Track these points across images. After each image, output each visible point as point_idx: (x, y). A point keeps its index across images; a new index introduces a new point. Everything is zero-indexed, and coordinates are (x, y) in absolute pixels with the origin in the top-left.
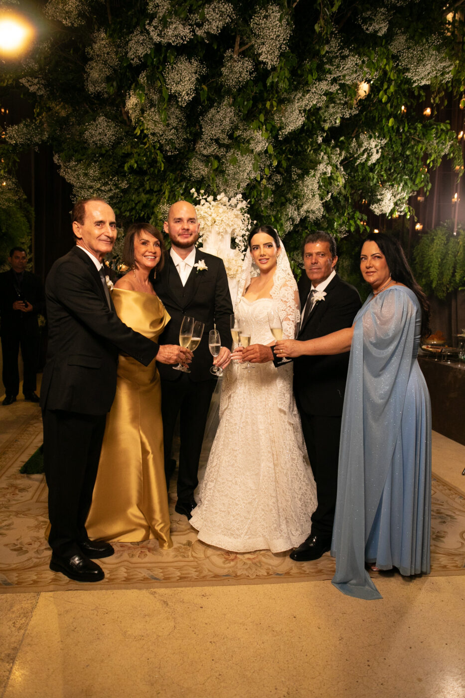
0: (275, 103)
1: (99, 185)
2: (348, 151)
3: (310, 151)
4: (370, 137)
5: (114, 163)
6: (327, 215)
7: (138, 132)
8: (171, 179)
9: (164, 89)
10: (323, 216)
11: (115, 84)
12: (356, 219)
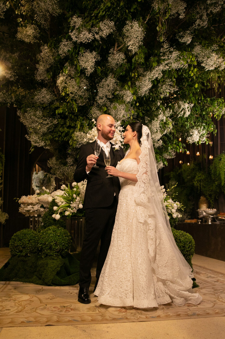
0: (136, 74)
1: (42, 121)
2: (173, 111)
3: (154, 109)
4: (185, 102)
5: (50, 112)
6: (164, 145)
7: (63, 94)
8: (81, 119)
9: (78, 66)
10: (162, 145)
11: (51, 73)
12: (180, 146)
